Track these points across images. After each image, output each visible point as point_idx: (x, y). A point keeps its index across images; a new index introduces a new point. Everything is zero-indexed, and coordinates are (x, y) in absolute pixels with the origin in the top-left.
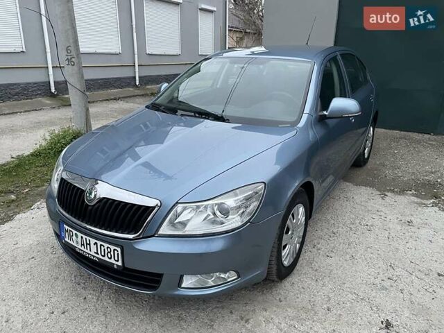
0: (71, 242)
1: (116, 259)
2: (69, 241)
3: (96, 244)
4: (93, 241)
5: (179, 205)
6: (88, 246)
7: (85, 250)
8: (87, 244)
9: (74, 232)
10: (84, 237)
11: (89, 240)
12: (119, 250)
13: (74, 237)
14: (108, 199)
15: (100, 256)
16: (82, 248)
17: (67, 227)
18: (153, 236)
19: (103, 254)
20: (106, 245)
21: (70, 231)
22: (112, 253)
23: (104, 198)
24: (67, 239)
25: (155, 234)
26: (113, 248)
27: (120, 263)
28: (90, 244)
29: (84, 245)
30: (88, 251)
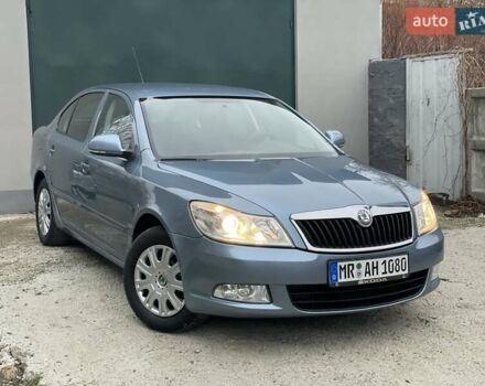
0: (351, 279)
1: (404, 268)
2: (347, 280)
3: (384, 262)
4: (381, 260)
6: (375, 270)
8: (373, 268)
9: (355, 263)
10: (370, 261)
11: (377, 262)
12: (406, 256)
13: (355, 268)
15: (389, 275)
16: (368, 277)
17: (342, 264)
19: (391, 270)
20: (394, 258)
21: (349, 266)
22: (400, 264)
24: (343, 280)
26: (400, 257)
27: (406, 272)
28: (377, 267)
29: (369, 272)
30: (375, 276)
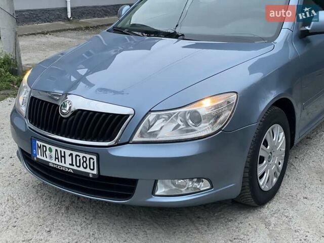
0: (44, 159)
1: (92, 168)
2: (42, 158)
3: (71, 155)
4: (68, 152)
5: (152, 113)
6: (63, 158)
7: (60, 164)
8: (61, 156)
9: (48, 146)
10: (59, 149)
11: (64, 152)
13: (48, 152)
14: (83, 111)
15: (75, 168)
16: (57, 162)
17: (39, 143)
18: (128, 143)
19: (78, 165)
20: (82, 155)
21: (43, 146)
22: (88, 162)
23: (79, 110)
24: (39, 156)
25: (129, 141)
26: (88, 156)
27: (95, 172)
28: (64, 157)
29: (58, 158)
30: (63, 164)
